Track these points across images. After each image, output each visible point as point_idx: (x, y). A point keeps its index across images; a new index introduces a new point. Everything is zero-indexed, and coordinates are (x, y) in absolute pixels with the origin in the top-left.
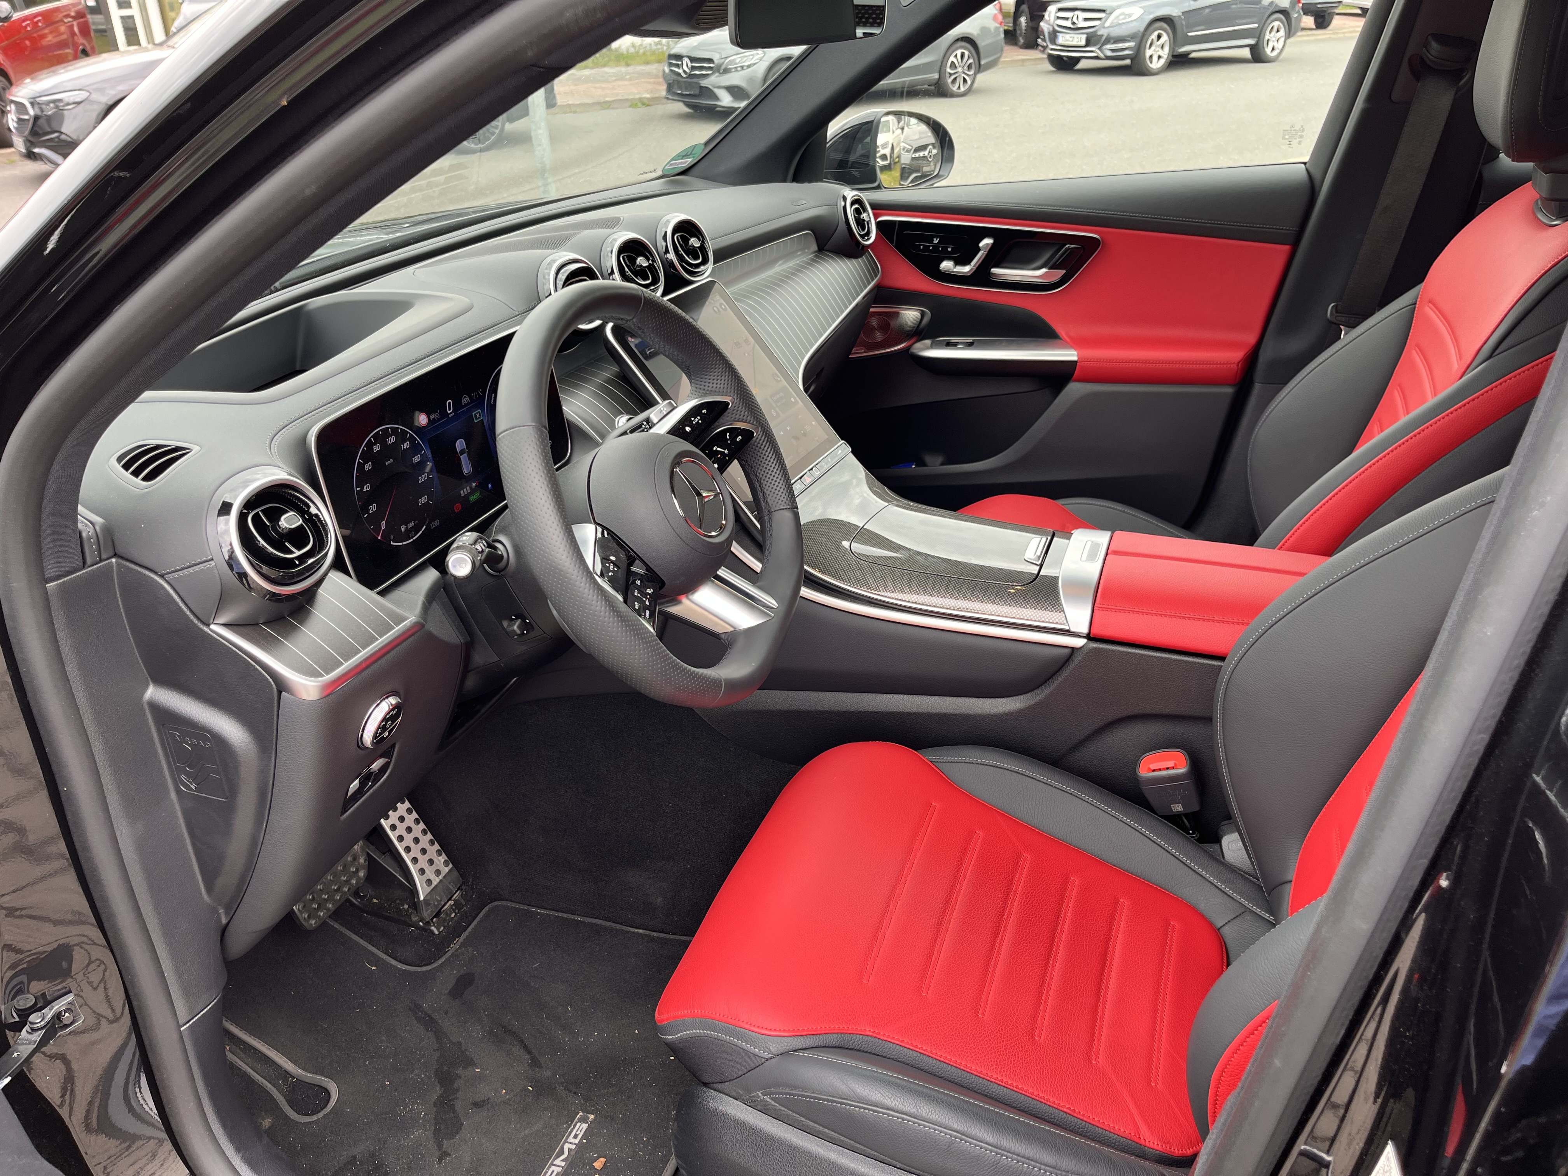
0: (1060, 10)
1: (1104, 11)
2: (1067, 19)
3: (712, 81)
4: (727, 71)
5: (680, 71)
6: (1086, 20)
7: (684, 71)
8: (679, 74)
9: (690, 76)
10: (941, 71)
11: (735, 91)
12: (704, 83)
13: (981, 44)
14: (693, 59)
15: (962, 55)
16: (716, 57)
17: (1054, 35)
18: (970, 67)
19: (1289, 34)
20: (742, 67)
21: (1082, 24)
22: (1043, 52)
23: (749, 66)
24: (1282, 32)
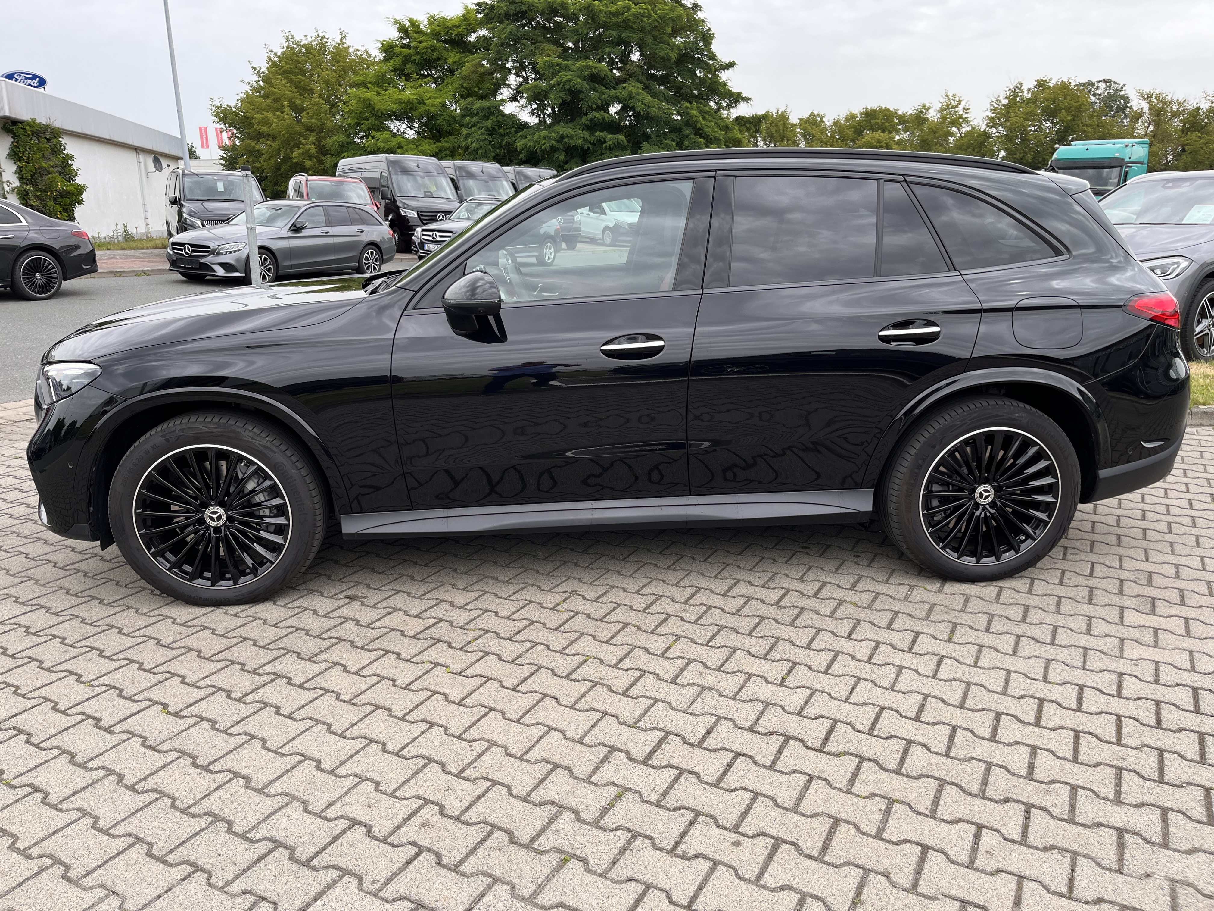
0: (424, 230)
1: (451, 232)
2: (429, 236)
3: (209, 259)
4: (219, 254)
5: (183, 253)
6: (441, 236)
7: (186, 253)
8: (183, 255)
9: (191, 256)
10: (360, 261)
11: (225, 266)
12: (203, 260)
13: (383, 247)
14: (192, 246)
15: (372, 253)
16: (212, 246)
17: (422, 245)
18: (376, 260)
19: (556, 251)
20: (231, 252)
21: (439, 239)
22: (416, 254)
23: (235, 251)
24: (552, 250)
